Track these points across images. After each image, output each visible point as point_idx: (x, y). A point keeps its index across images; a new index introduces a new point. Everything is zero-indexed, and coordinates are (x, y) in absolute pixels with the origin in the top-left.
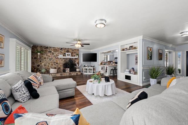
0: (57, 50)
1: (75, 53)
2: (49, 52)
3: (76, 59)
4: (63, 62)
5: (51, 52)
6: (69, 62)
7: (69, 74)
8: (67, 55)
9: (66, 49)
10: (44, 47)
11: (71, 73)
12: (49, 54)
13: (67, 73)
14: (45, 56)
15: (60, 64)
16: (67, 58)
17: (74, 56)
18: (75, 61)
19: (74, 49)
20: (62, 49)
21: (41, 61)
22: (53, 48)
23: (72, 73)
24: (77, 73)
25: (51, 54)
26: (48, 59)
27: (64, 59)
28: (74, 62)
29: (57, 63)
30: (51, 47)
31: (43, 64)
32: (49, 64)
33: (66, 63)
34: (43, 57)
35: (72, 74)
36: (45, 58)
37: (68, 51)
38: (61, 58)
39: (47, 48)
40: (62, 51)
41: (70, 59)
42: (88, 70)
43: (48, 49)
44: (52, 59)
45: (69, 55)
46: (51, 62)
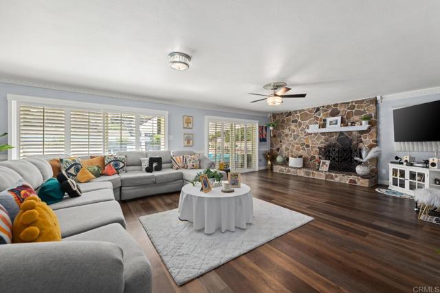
0: (307, 114)
1: (358, 113)
2: (293, 122)
3: (361, 132)
4: (322, 143)
5: (296, 121)
6: (338, 143)
7: (327, 176)
8: (331, 123)
9: (329, 107)
10: (285, 113)
11: (333, 174)
12: (293, 127)
13: (322, 171)
14: (286, 131)
15: (315, 147)
16: (331, 133)
17: (353, 124)
18: (361, 141)
19: (356, 102)
20: (318, 109)
21: (281, 142)
22: (300, 111)
23: (336, 177)
24: (352, 177)
25: (296, 126)
26: (291, 137)
27: (323, 134)
28: (358, 144)
29: (308, 146)
30: (295, 112)
31: (284, 147)
32: (293, 146)
33: (329, 146)
34: (284, 133)
35: (337, 180)
36: (287, 135)
37: (334, 114)
38: (316, 134)
39: (290, 114)
40: (319, 115)
41: (341, 133)
42: (407, 175)
43: (291, 117)
44: (298, 136)
45: (336, 123)
46: (297, 144)
